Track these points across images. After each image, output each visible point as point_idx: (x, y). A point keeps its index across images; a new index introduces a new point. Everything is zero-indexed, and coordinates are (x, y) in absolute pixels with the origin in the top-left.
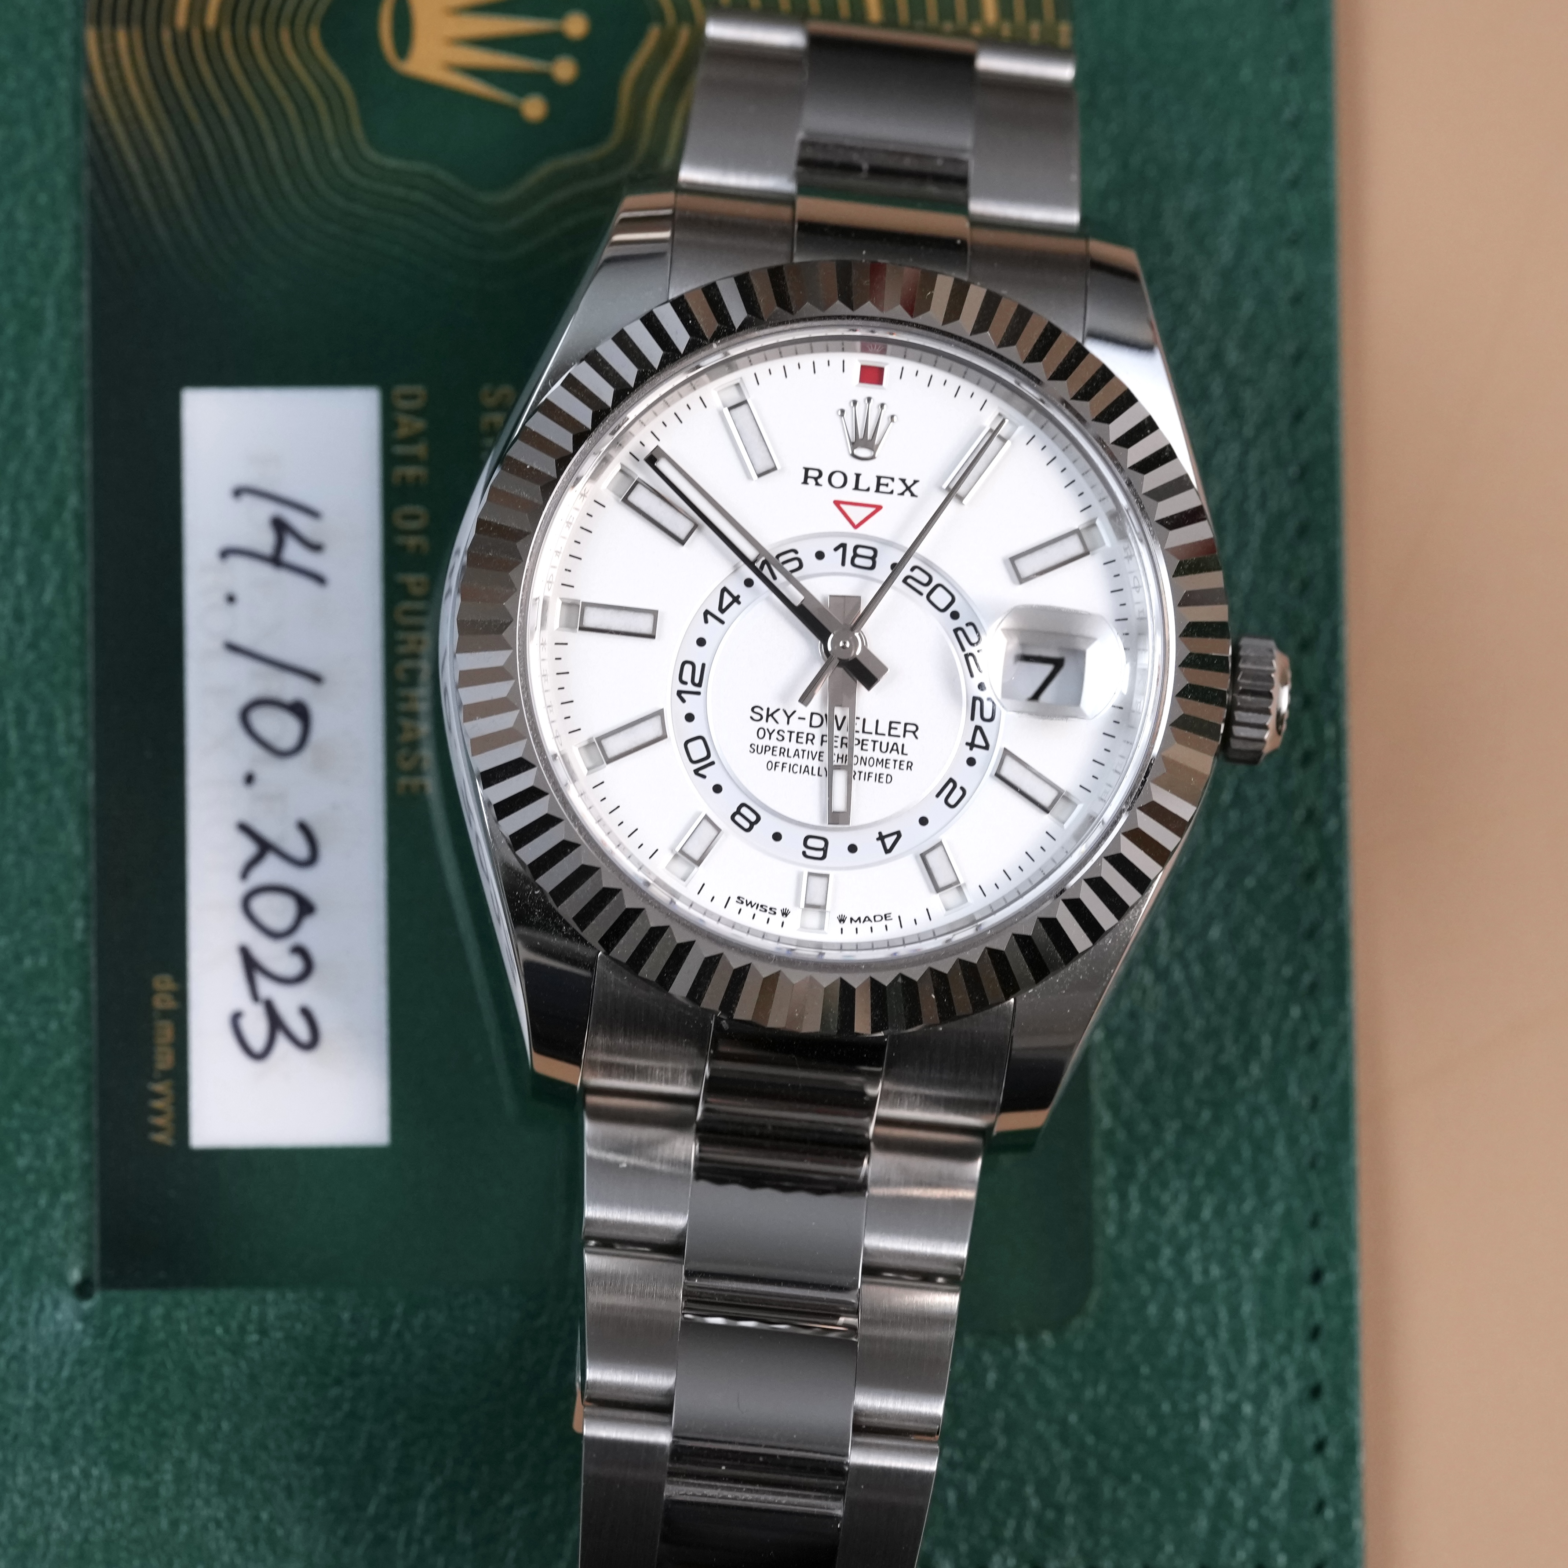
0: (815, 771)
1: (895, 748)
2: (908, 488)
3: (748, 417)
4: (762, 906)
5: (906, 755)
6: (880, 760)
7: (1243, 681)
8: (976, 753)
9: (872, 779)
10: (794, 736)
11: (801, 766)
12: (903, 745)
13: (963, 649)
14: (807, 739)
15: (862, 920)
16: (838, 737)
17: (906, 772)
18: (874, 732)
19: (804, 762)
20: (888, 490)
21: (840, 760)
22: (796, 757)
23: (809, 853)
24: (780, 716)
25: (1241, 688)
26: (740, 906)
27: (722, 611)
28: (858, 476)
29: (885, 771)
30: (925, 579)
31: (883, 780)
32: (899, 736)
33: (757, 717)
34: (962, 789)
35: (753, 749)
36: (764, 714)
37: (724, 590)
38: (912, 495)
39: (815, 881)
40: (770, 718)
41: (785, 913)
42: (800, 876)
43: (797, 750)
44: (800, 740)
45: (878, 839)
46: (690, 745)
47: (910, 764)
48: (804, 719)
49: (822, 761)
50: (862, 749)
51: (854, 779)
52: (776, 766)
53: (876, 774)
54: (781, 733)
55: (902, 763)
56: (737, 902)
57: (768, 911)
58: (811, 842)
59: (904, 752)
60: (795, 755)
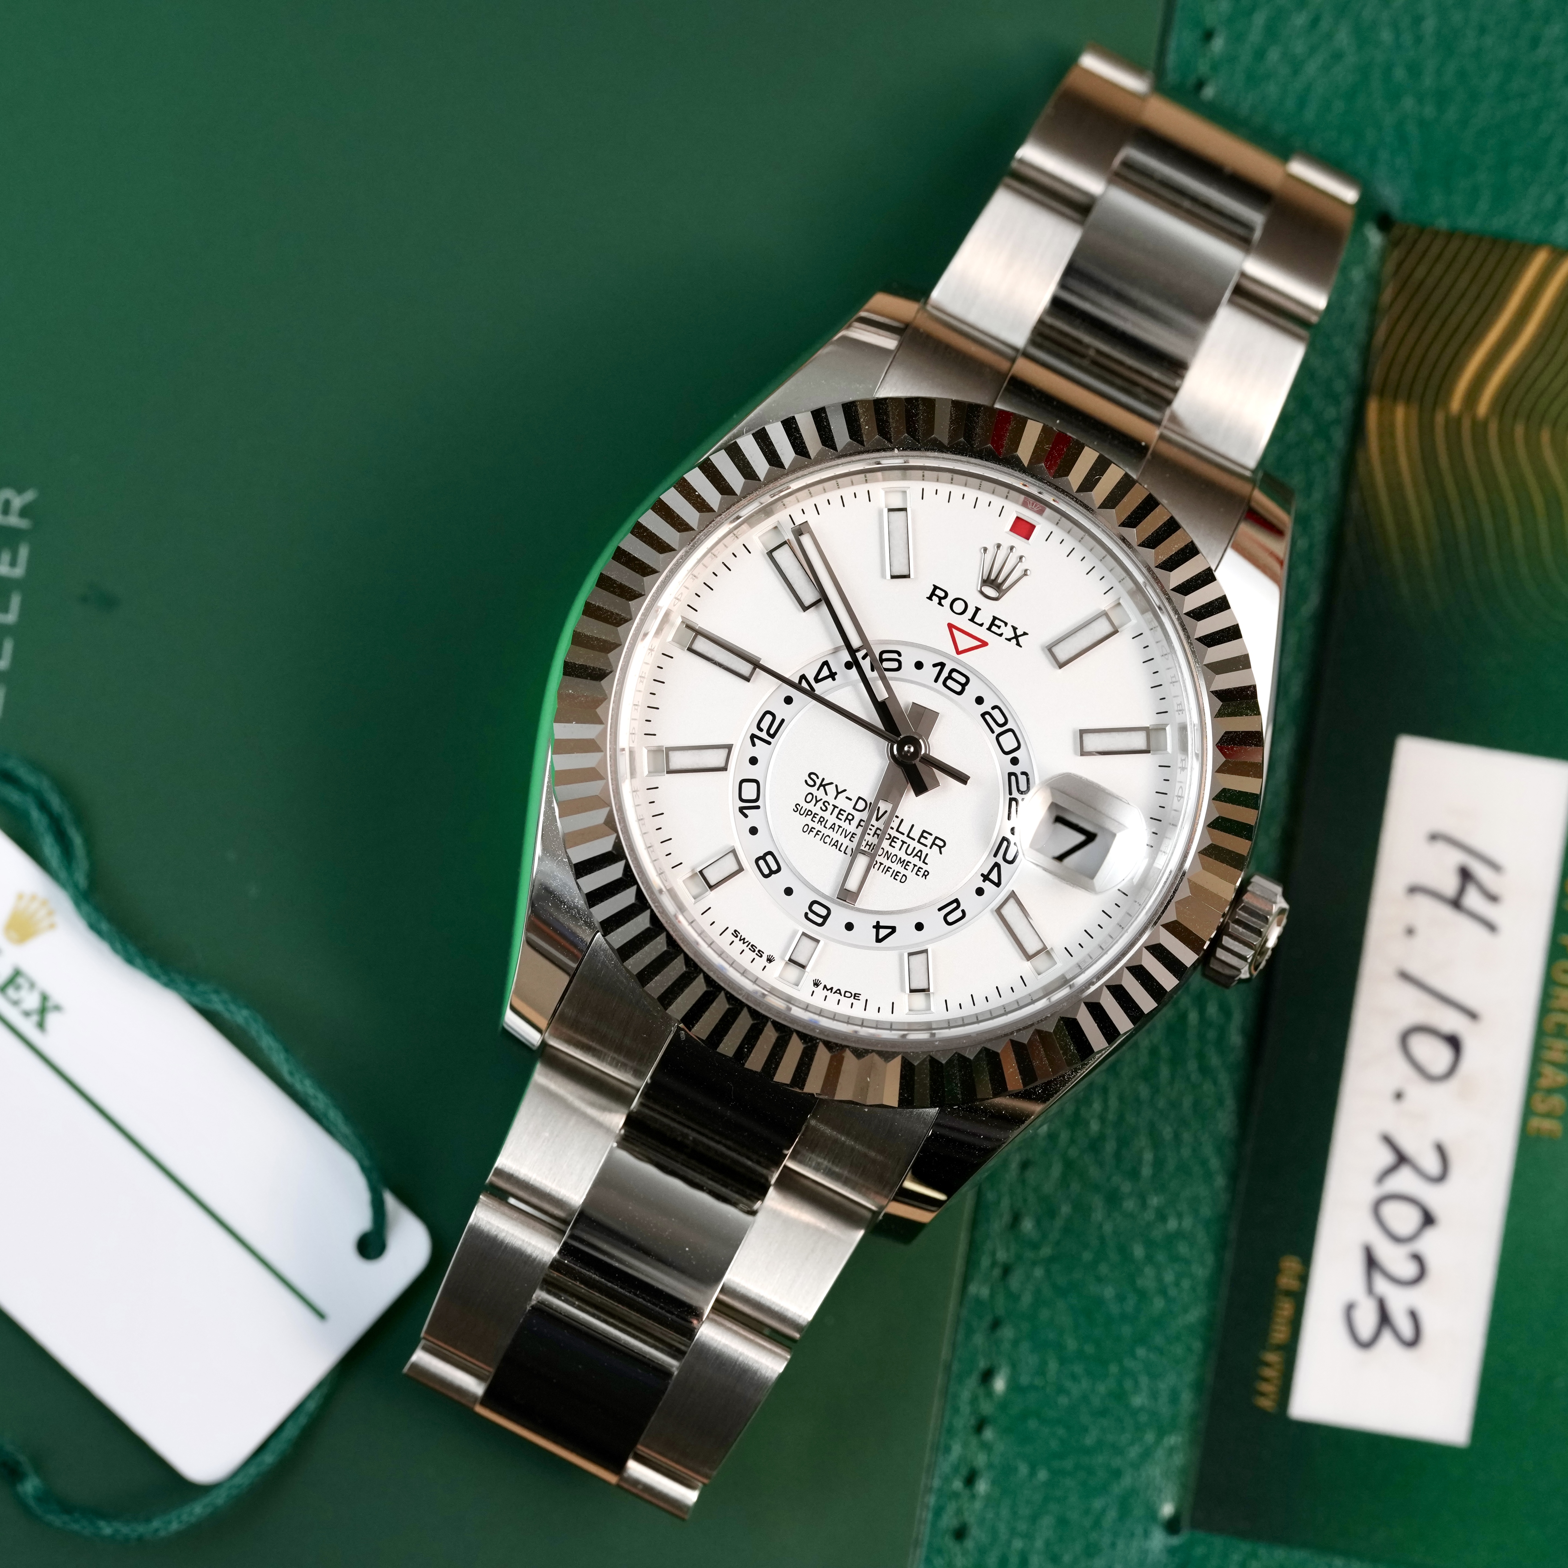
0: (843, 849)
1: (918, 855)
2: (1016, 637)
3: (903, 524)
4: (752, 946)
5: (927, 864)
6: (902, 860)
7: (1240, 912)
8: (987, 886)
9: (889, 874)
10: (837, 811)
11: (832, 839)
12: (927, 854)
13: (1010, 793)
14: (847, 818)
15: (834, 991)
16: (873, 826)
17: (920, 879)
18: (906, 834)
19: (836, 836)
21: (868, 847)
22: (831, 830)
23: (811, 915)
24: (831, 789)
25: (1237, 917)
26: (733, 938)
27: (817, 680)
28: (978, 609)
29: (903, 871)
30: (1001, 720)
31: (898, 878)
32: (926, 846)
33: (812, 783)
34: (963, 911)
35: (797, 808)
36: (818, 782)
37: (826, 663)
38: (1018, 644)
39: (806, 941)
40: (822, 788)
41: (770, 960)
42: (795, 932)
43: (834, 824)
44: (840, 816)
45: (874, 927)
46: (744, 784)
47: (926, 873)
48: (850, 799)
49: (852, 841)
50: (890, 845)
51: (874, 868)
52: (811, 831)
53: (894, 871)
54: (826, 804)
55: (920, 870)
56: (732, 934)
57: (756, 952)
58: (816, 908)
59: (926, 861)
60: (831, 827)
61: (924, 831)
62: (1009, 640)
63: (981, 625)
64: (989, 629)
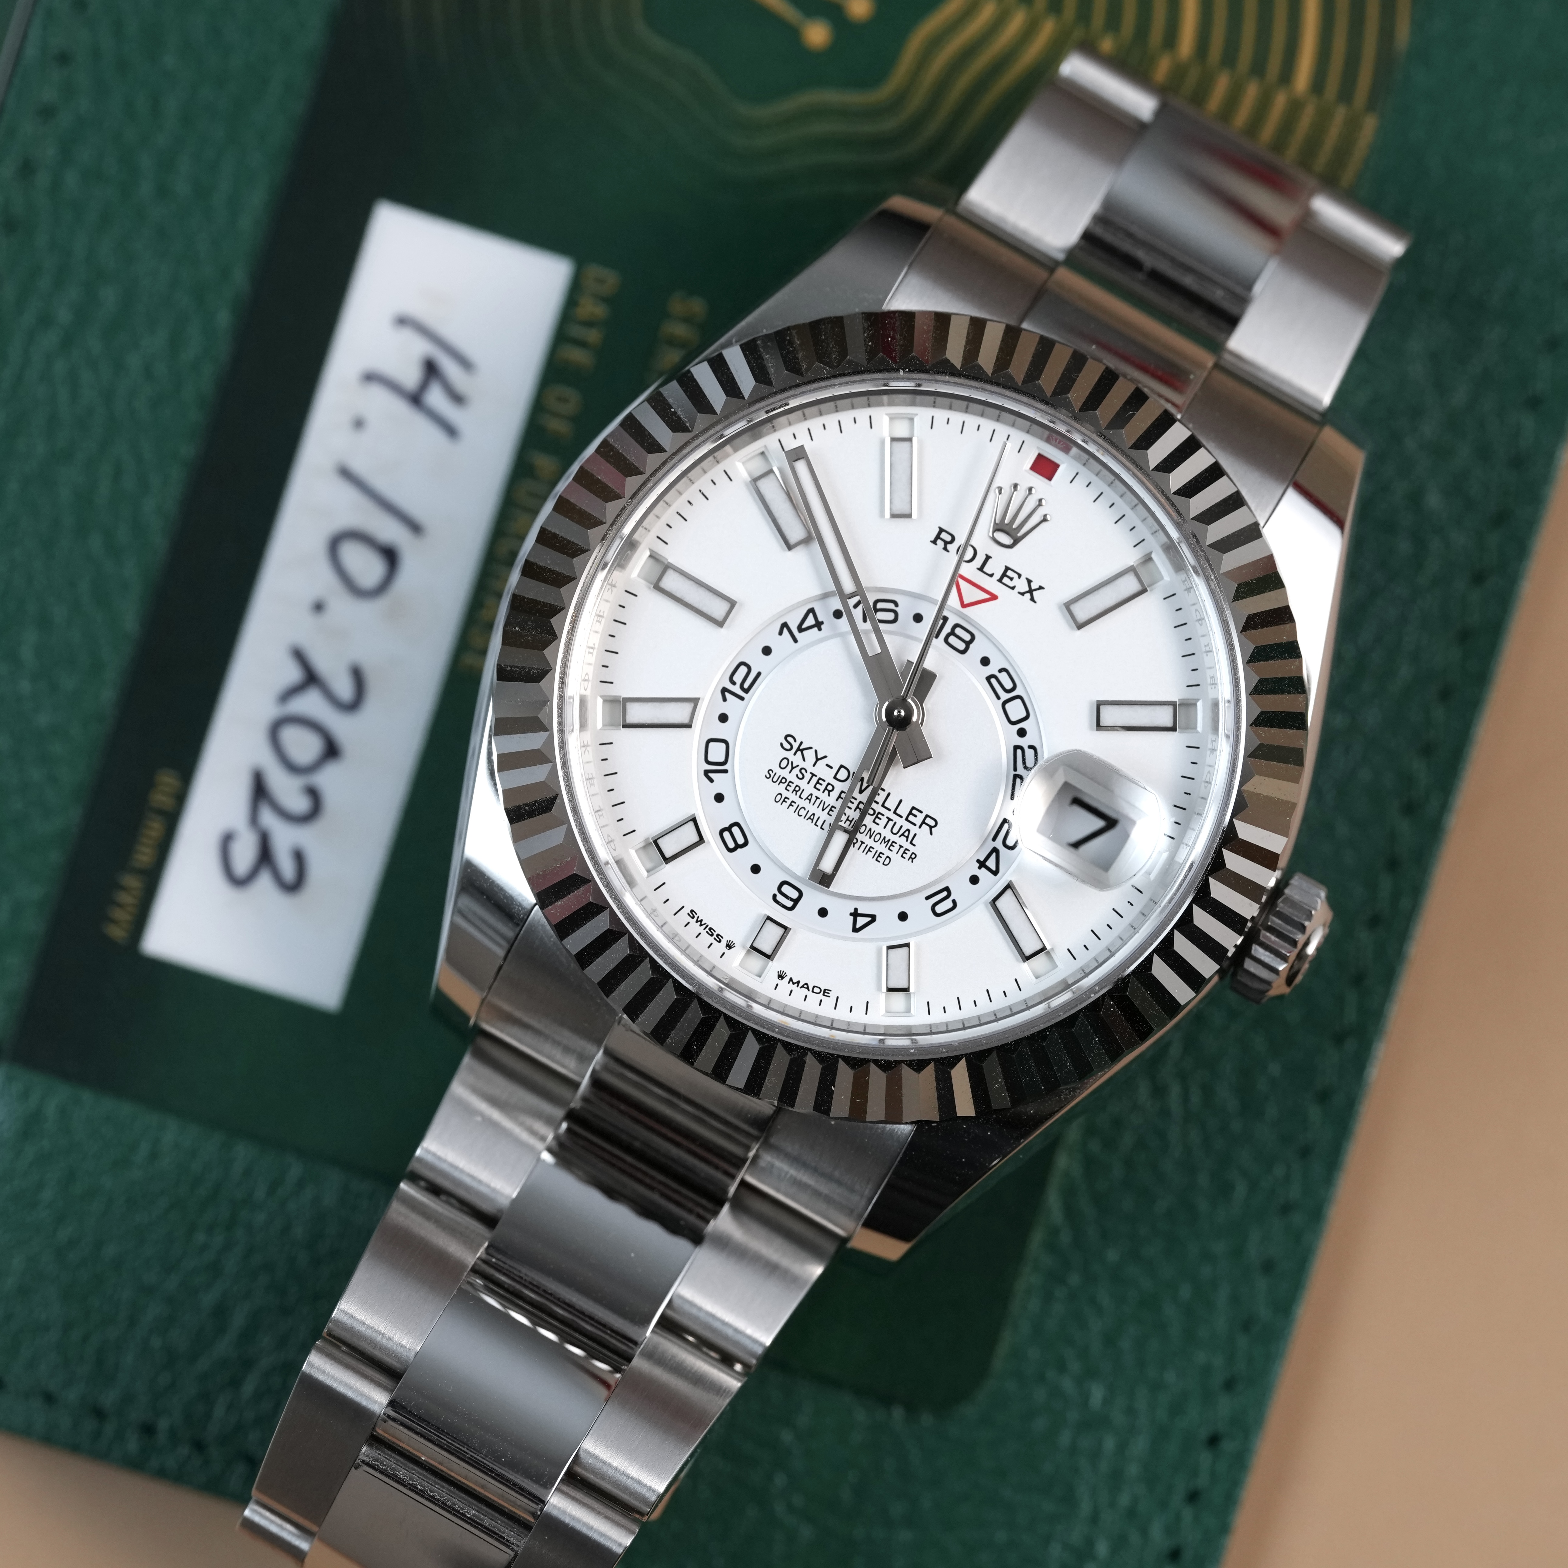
0: (820, 823)
1: (906, 834)
2: (1031, 591)
3: (907, 456)
4: (710, 929)
5: (914, 845)
6: (886, 840)
8: (983, 874)
9: (871, 854)
10: (815, 780)
11: (808, 811)
12: (915, 835)
13: (1015, 769)
14: (826, 789)
15: (801, 985)
16: (856, 799)
17: (906, 863)
18: (893, 810)
19: (812, 809)
20: (1011, 584)
21: (848, 822)
22: (808, 801)
23: (780, 898)
24: (810, 755)
26: (689, 919)
27: (801, 629)
28: (988, 558)
29: (887, 853)
30: (1008, 685)
31: (881, 860)
32: (915, 825)
33: (788, 746)
34: (954, 901)
35: (770, 774)
36: (795, 746)
37: (812, 611)
38: (1032, 599)
39: (772, 927)
40: (799, 753)
41: (729, 946)
42: (760, 916)
43: (811, 795)
44: (818, 786)
45: (851, 914)
46: (711, 744)
47: (913, 856)
48: (831, 768)
49: (831, 815)
51: (854, 846)
52: (784, 801)
53: (877, 851)
54: (803, 771)
55: (906, 851)
56: (688, 914)
57: (715, 936)
58: (786, 889)
59: (913, 842)
60: (807, 798)
61: (913, 808)
62: (1023, 594)
63: (991, 575)
64: (1000, 580)
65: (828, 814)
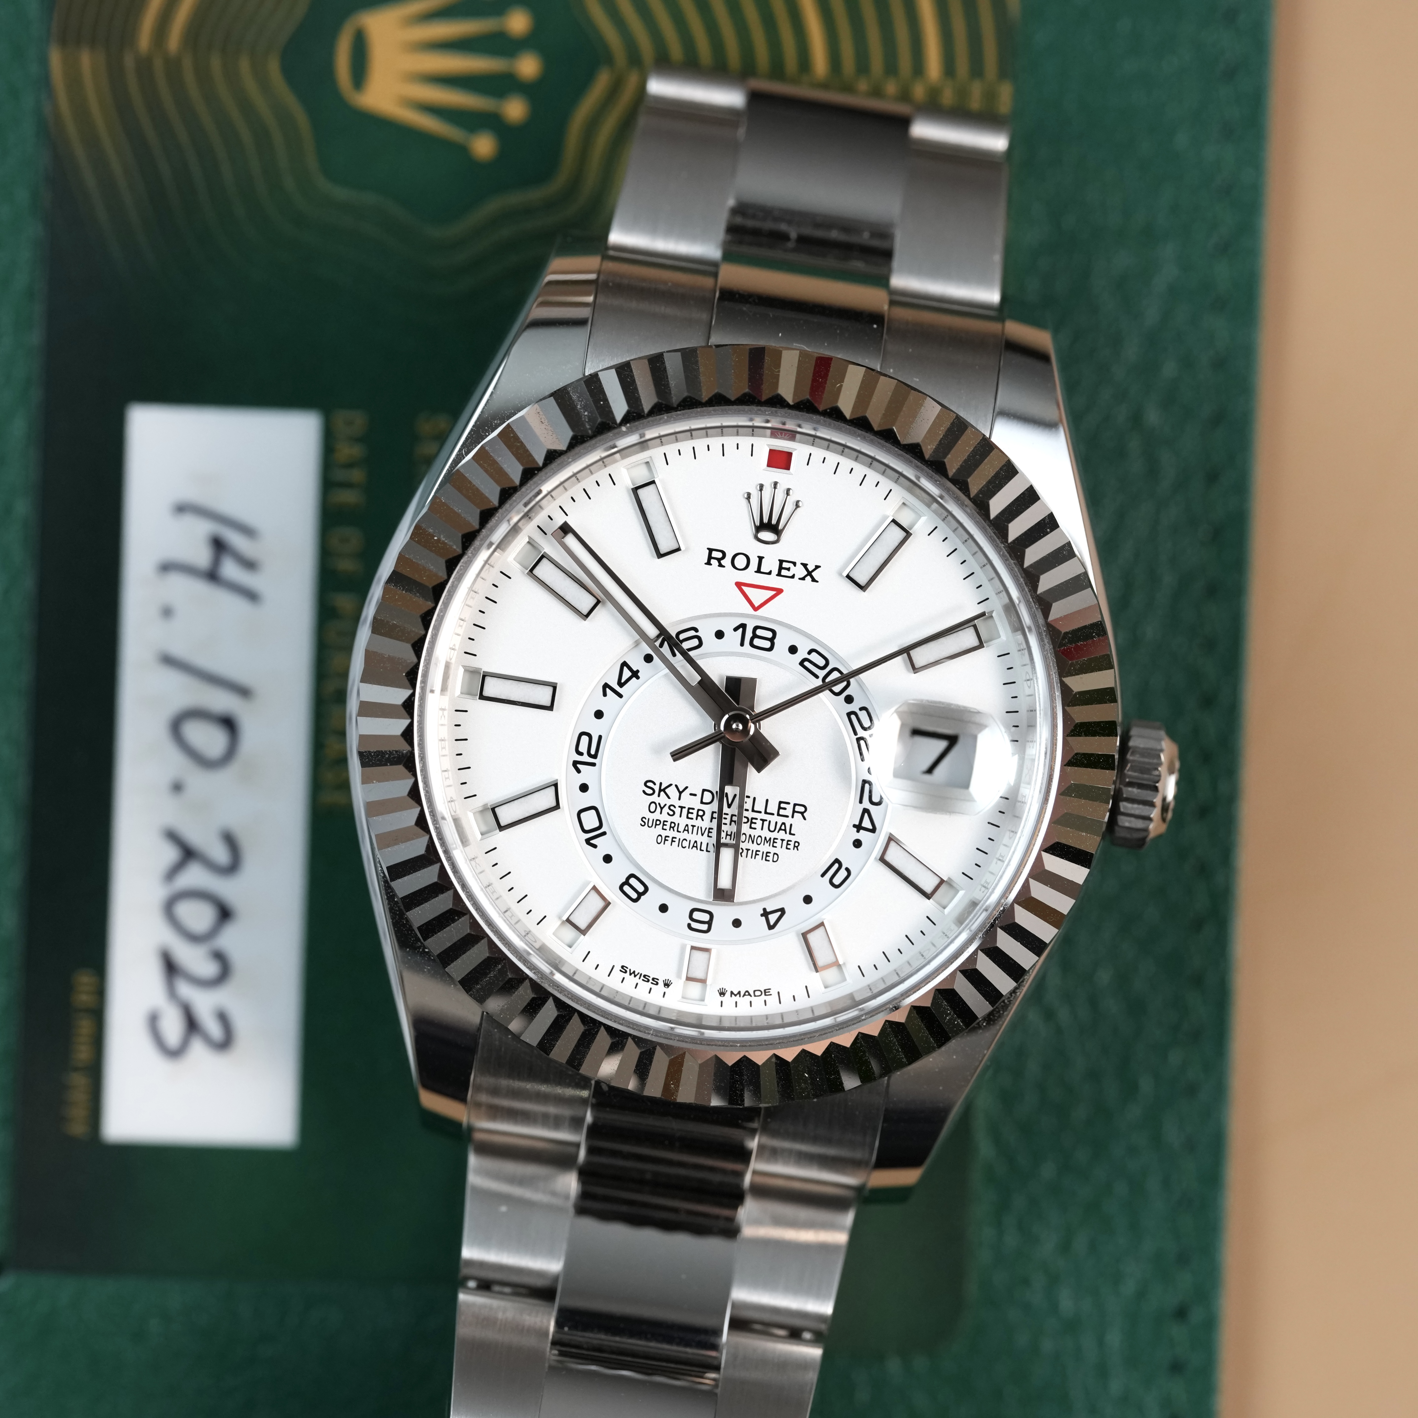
0: (704, 847)
1: (783, 828)
2: (809, 573)
3: (656, 497)
4: (645, 976)
5: (794, 835)
6: (768, 839)
7: (1130, 773)
8: (863, 835)
9: (759, 857)
10: (685, 811)
11: (690, 841)
12: (791, 825)
13: (855, 733)
14: (698, 815)
15: (742, 994)
16: (727, 814)
17: (793, 852)
18: (763, 811)
19: (692, 837)
20: (790, 574)
21: (728, 837)
22: (686, 832)
23: (694, 925)
24: (672, 791)
25: (1127, 780)
26: (623, 975)
27: (621, 684)
28: (761, 559)
29: (773, 850)
30: (821, 662)
31: (770, 858)
32: (787, 816)
33: (650, 791)
34: (847, 869)
35: (644, 822)
36: (657, 788)
37: (624, 664)
38: (814, 580)
39: (698, 955)
40: (662, 793)
41: (667, 985)
42: (683, 948)
43: (687, 825)
44: (690, 816)
45: (762, 915)
46: (582, 815)
47: (797, 844)
48: (695, 795)
49: (711, 837)
50: (751, 827)
51: (742, 856)
52: (665, 840)
53: (763, 852)
54: (672, 808)
55: (789, 843)
56: (621, 971)
57: (651, 981)
58: (696, 915)
59: (792, 832)
60: (685, 830)
61: (780, 802)
62: (803, 579)
63: (770, 573)
64: (779, 574)
65: (708, 836)
